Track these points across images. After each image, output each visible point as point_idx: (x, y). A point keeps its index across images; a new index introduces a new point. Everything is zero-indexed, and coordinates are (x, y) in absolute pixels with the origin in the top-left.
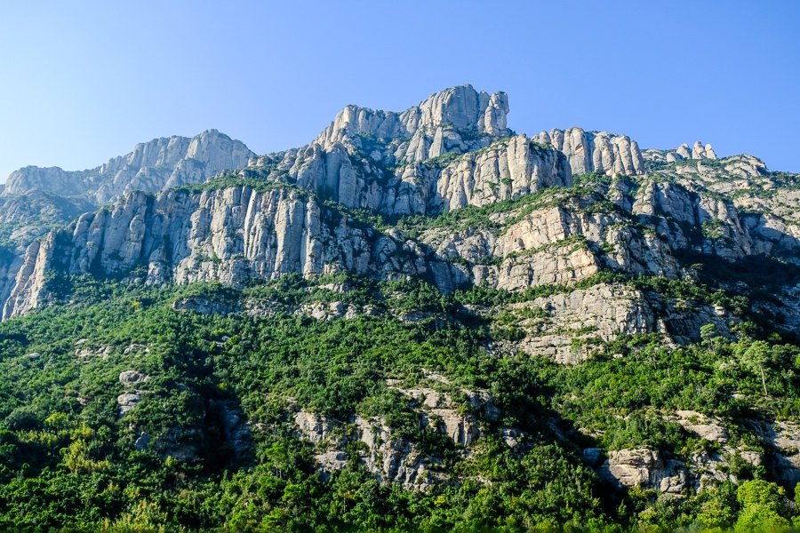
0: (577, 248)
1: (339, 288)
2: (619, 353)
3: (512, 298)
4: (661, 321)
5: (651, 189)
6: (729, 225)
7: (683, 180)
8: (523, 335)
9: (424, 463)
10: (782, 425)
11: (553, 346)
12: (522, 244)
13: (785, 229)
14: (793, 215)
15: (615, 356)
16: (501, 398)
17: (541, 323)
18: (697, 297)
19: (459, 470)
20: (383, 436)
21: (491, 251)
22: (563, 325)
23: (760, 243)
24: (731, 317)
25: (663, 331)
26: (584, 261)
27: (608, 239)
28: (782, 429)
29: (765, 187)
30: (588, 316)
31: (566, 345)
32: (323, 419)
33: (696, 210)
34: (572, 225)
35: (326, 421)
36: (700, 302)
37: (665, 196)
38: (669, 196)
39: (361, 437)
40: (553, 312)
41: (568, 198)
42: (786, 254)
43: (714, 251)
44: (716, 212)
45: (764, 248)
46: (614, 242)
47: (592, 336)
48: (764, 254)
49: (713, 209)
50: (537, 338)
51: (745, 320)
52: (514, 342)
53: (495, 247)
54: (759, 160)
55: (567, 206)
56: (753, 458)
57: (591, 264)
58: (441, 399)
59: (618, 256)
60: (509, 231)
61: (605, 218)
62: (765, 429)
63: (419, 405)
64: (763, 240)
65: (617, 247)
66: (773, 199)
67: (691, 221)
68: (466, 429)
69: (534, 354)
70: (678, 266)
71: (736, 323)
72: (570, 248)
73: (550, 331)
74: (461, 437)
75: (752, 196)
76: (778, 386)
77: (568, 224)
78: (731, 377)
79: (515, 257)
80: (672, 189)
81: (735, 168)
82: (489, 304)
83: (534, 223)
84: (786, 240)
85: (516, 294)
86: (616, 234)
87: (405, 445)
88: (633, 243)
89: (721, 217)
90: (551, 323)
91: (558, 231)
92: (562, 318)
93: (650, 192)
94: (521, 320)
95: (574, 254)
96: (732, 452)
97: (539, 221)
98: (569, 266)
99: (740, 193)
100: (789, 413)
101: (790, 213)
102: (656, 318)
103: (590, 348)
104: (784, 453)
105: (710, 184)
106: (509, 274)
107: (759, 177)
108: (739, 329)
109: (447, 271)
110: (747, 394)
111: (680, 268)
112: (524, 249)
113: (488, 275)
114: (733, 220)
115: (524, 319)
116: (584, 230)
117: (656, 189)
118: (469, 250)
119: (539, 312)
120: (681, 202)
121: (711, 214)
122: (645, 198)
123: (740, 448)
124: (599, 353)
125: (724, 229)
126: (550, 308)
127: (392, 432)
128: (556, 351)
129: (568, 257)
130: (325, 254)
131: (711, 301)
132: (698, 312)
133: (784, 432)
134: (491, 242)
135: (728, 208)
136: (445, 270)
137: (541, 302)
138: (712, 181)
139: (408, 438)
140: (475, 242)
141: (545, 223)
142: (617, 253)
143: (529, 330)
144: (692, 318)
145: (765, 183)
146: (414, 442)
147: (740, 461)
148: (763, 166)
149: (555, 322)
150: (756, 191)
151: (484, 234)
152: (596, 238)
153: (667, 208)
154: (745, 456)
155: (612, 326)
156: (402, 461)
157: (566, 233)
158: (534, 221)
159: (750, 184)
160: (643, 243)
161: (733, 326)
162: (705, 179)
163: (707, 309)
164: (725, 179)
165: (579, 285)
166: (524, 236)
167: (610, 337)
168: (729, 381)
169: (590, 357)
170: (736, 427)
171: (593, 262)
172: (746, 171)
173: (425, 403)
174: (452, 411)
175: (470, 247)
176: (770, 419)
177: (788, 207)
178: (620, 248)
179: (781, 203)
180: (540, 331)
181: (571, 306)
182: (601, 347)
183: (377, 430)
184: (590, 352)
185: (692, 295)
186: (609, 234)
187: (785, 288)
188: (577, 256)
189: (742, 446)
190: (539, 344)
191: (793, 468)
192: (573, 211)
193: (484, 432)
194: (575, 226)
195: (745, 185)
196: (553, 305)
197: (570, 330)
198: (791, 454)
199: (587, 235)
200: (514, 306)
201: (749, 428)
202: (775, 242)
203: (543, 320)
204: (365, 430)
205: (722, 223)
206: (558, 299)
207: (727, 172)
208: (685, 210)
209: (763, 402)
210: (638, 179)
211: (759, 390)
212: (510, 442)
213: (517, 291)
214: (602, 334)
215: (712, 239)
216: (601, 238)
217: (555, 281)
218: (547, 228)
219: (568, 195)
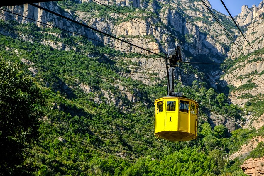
0: (152, 41)
1: (59, 36)
2: (166, 84)
3: (123, 55)
4: (180, 76)
5: (168, 12)
6: (196, 38)
7: (174, 4)
8: (130, 71)
9: (124, 105)
10: (213, 113)
11: (142, 78)
12: (127, 32)
13: (215, 44)
14: (218, 37)
15: (164, 85)
16: (141, 91)
17: (137, 68)
18: (191, 70)
19: (134, 109)
20: (112, 96)
21: (111, 31)
22: (145, 70)
23: (205, 49)
24: (199, 79)
25: (180, 80)
26: (154, 47)
27: (163, 40)
28: (212, 114)
29: (210, 19)
30: (156, 69)
31: (147, 78)
32: (92, 88)
33: (184, 27)
34: (150, 30)
35: (93, 89)
36: (191, 72)
37: (173, 17)
38: (174, 18)
39: (104, 95)
40: (141, 65)
41: (149, 17)
42: (213, 56)
43: (188, 49)
44: (192, 30)
45: (206, 52)
46: (165, 42)
47: (157, 77)
48: (205, 55)
49: (191, 29)
50: (135, 74)
51: (203, 82)
52: (127, 73)
53: (113, 30)
54: (209, 3)
55: (148, 21)
56: (205, 119)
57: (157, 49)
58: (124, 88)
59: (166, 48)
60: (121, 25)
61: (162, 30)
62: (208, 114)
63: (117, 89)
64: (206, 48)
65: (166, 44)
66: (212, 27)
67: (181, 32)
68: (134, 98)
69: (135, 79)
70: (185, 56)
71: (201, 82)
72: (149, 40)
73: (140, 72)
74: (132, 101)
75: (203, 23)
76: (213, 103)
77: (148, 29)
78: (200, 98)
79: (124, 37)
80: (176, 14)
81: (198, 5)
82: (114, 56)
83: (134, 25)
84: (214, 49)
85: (125, 54)
86: (166, 38)
87: (118, 100)
88: (171, 44)
89: (193, 33)
90: (141, 69)
91: (144, 31)
92: (145, 68)
93: (167, 14)
94: (128, 65)
95: (151, 43)
96: (200, 117)
97: (136, 24)
98: (148, 47)
99: (198, 19)
100: (215, 111)
101: (217, 36)
102: (178, 75)
103: (156, 81)
104: (212, 120)
105: (186, 9)
106: (121, 44)
107: (208, 13)
108: (201, 84)
109: (93, 36)
110: (204, 104)
111: (185, 57)
112: (128, 35)
113: (110, 42)
114: (197, 36)
115: (130, 65)
116: (154, 33)
117: (170, 13)
118: (102, 28)
119: (136, 64)
120: (178, 22)
121: (189, 31)
122: (165, 16)
123: (202, 117)
124: (159, 83)
125: (193, 40)
126: (140, 63)
127: (114, 96)
128: (143, 80)
129: (148, 44)
130: (47, 17)
131: (194, 73)
132: (190, 75)
133: (213, 115)
134: (111, 27)
135: (196, 30)
136: (92, 35)
137: (135, 59)
138: (187, 8)
139: (119, 98)
140: (104, 25)
141: (139, 26)
142: (166, 47)
143: (132, 70)
144: (188, 77)
145: (210, 17)
146: (121, 99)
147: (202, 120)
148: (210, 7)
149: (142, 69)
150: (205, 20)
151: (109, 22)
152: (158, 38)
153: (172, 23)
154: (203, 119)
155: (164, 75)
156: (118, 104)
157: (147, 33)
158: (134, 24)
159: (203, 15)
160: (174, 45)
161: (200, 83)
162: (184, 6)
163: (193, 75)
164: (193, 9)
165: (152, 56)
166: (129, 29)
167: (163, 79)
168: (200, 99)
169: (156, 84)
170: (202, 111)
171: (158, 48)
172: (203, 8)
173: (119, 88)
174: (129, 92)
175: (102, 27)
176: (210, 111)
177: (217, 32)
178: (167, 45)
179: (215, 30)
180: (136, 71)
181: (148, 64)
182: (160, 81)
183: (109, 94)
184: (156, 82)
185: (189, 69)
186: (163, 38)
187: (211, 72)
188: (152, 44)
189: (203, 116)
190: (137, 76)
191: (214, 124)
192: (151, 24)
193: (139, 100)
194: (151, 31)
195: (201, 15)
196: (141, 62)
197: (148, 73)
198: (213, 120)
199: (155, 36)
200: (124, 59)
201: (205, 112)
202: (210, 49)
203: (138, 67)
204: (105, 93)
205: (193, 37)
206: (143, 60)
207: (194, 5)
208: (179, 26)
209: (208, 106)
210: (161, 4)
211: (208, 103)
212: (145, 104)
213: (125, 52)
214: (160, 77)
215: (188, 43)
216: (160, 39)
217: (141, 52)
218: (139, 28)
219: (149, 16)
